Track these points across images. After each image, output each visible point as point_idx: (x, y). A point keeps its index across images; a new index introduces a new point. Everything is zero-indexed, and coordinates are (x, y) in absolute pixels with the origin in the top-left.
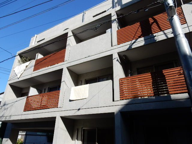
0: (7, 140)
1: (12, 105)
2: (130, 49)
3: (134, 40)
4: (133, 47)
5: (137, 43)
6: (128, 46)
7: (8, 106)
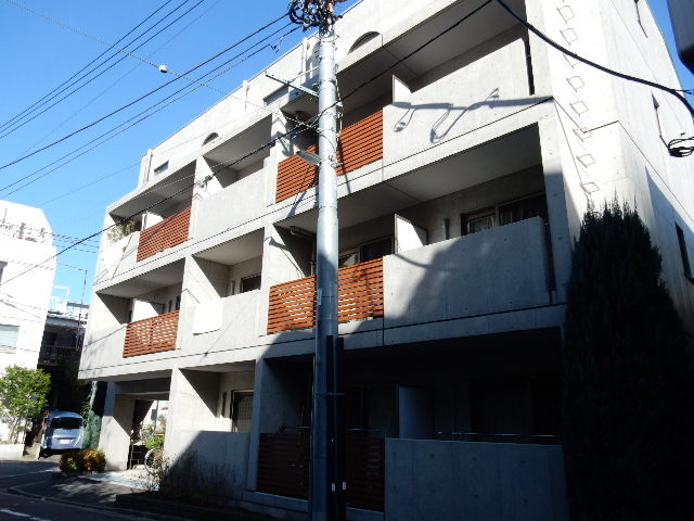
0: (109, 421)
1: (103, 344)
2: (291, 216)
3: (300, 194)
4: (297, 212)
5: (303, 202)
6: (289, 210)
7: (98, 344)
